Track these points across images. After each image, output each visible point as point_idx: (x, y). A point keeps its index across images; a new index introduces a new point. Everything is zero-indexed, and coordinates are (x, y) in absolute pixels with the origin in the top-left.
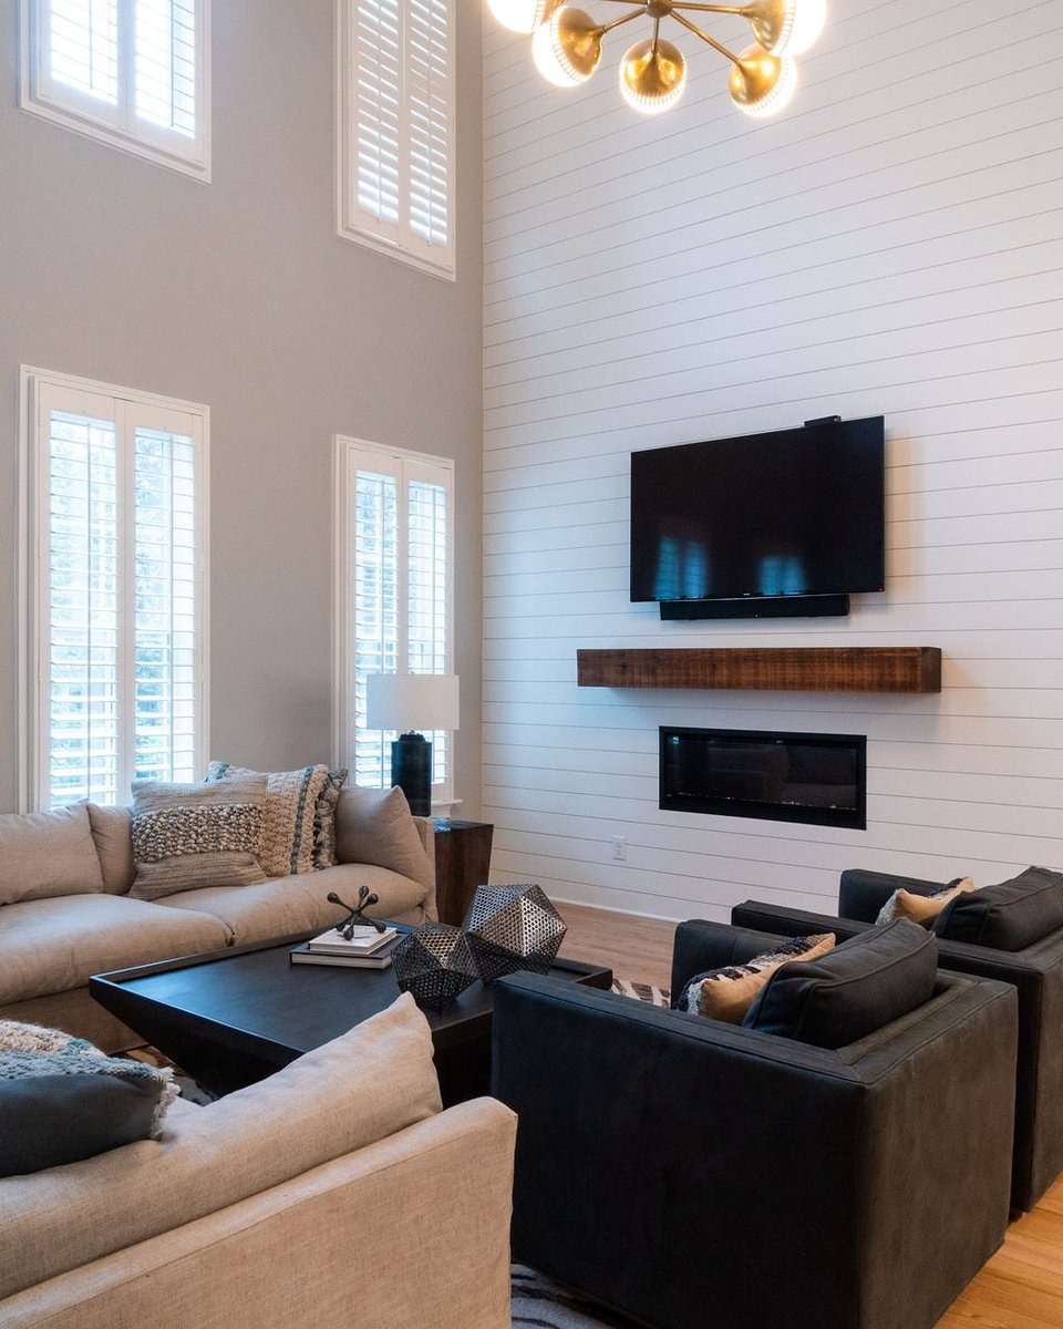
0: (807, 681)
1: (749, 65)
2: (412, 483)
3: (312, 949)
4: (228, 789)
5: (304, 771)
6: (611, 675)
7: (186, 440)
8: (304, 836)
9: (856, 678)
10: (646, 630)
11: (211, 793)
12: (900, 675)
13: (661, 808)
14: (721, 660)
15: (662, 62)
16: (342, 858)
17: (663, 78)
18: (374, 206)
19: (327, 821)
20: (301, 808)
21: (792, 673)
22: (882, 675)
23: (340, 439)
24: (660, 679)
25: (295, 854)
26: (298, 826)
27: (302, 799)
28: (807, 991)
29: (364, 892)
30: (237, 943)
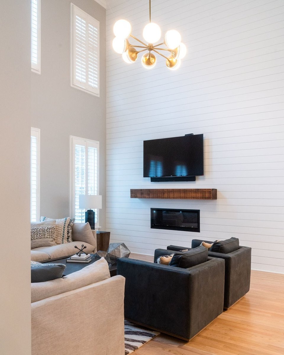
0: (186, 197)
1: (170, 60)
2: (89, 148)
3: (71, 259)
4: (47, 223)
5: (65, 219)
6: (139, 195)
7: (35, 137)
8: (65, 234)
9: (197, 196)
10: (148, 184)
11: (42, 224)
12: (207, 195)
13: (151, 228)
14: (165, 192)
16: (74, 240)
17: (151, 62)
18: (80, 79)
19: (70, 231)
20: (64, 228)
21: (182, 195)
22: (203, 195)
23: (71, 137)
24: (151, 196)
25: (63, 239)
26: (64, 232)
27: (65, 225)
28: (180, 258)
29: (83, 246)
30: (51, 259)
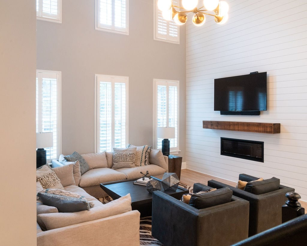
0: (249, 130)
1: (217, 16)
2: (170, 87)
3: (137, 182)
4: (130, 150)
5: (144, 146)
6: (209, 126)
7: (124, 84)
8: (143, 159)
9: (259, 130)
10: (217, 117)
11: (126, 150)
12: (268, 130)
13: (221, 154)
14: (231, 124)
15: (199, 18)
16: (150, 163)
17: (201, 20)
18: (162, 33)
19: (147, 156)
20: (142, 154)
21: (246, 128)
22: (265, 129)
23: (154, 80)
24: (219, 128)
25: (141, 162)
26: (142, 157)
27: (143, 152)
28: (196, 199)
29: (147, 172)
30: (128, 178)
